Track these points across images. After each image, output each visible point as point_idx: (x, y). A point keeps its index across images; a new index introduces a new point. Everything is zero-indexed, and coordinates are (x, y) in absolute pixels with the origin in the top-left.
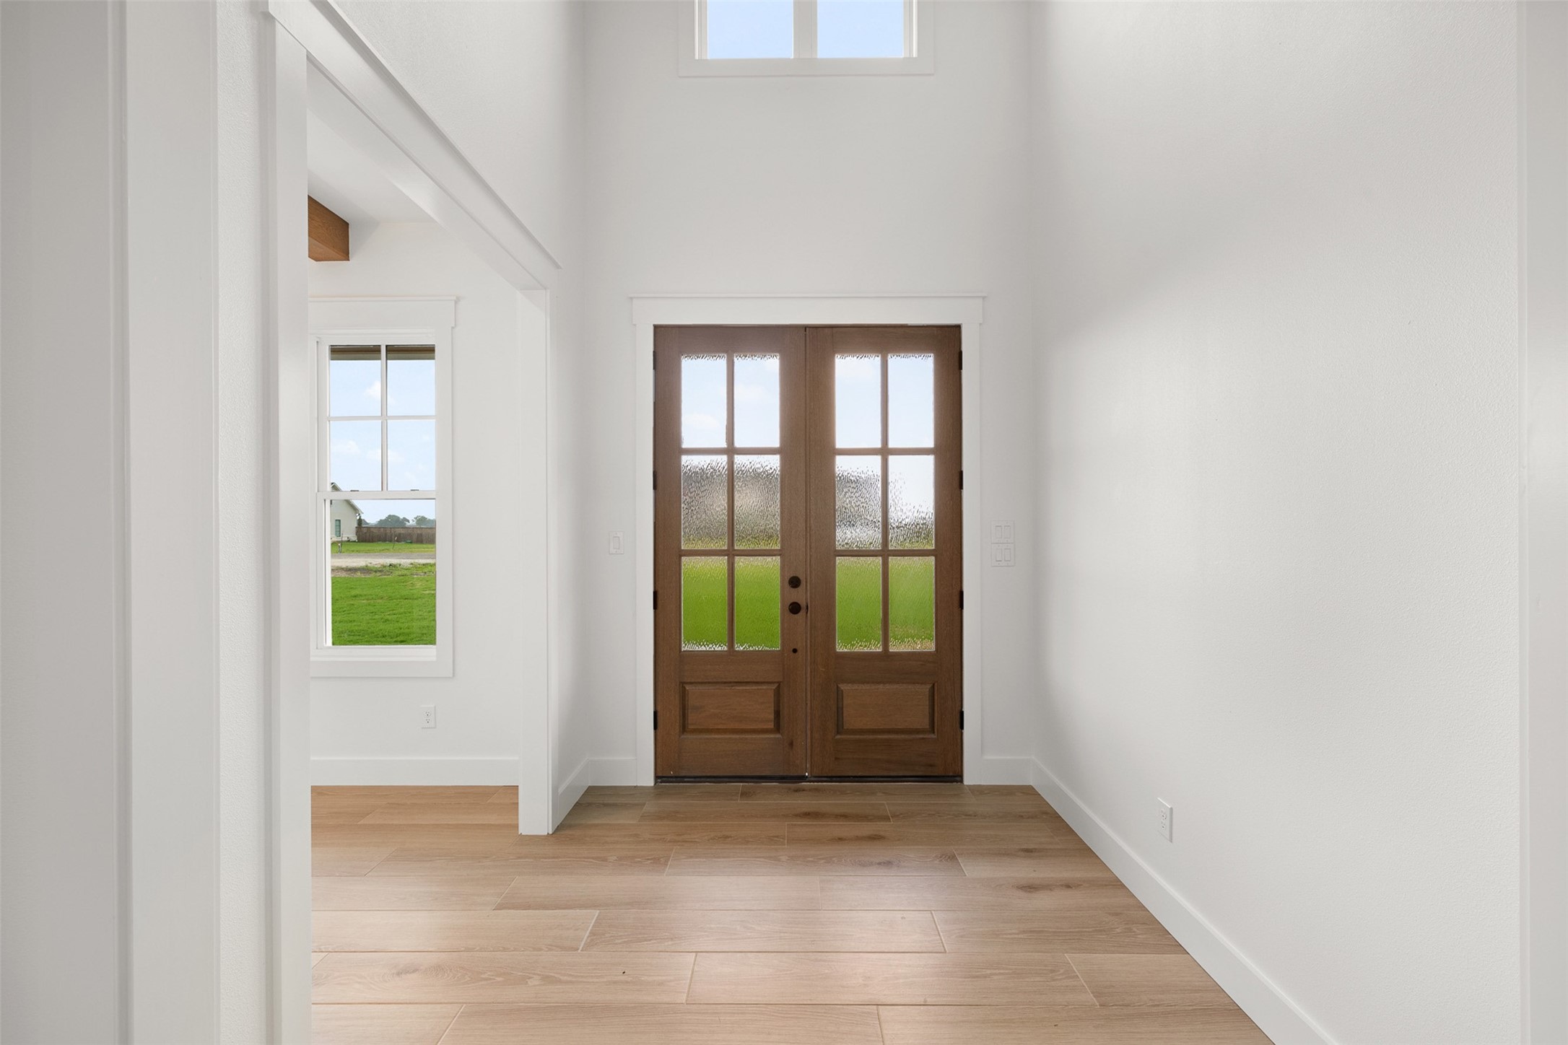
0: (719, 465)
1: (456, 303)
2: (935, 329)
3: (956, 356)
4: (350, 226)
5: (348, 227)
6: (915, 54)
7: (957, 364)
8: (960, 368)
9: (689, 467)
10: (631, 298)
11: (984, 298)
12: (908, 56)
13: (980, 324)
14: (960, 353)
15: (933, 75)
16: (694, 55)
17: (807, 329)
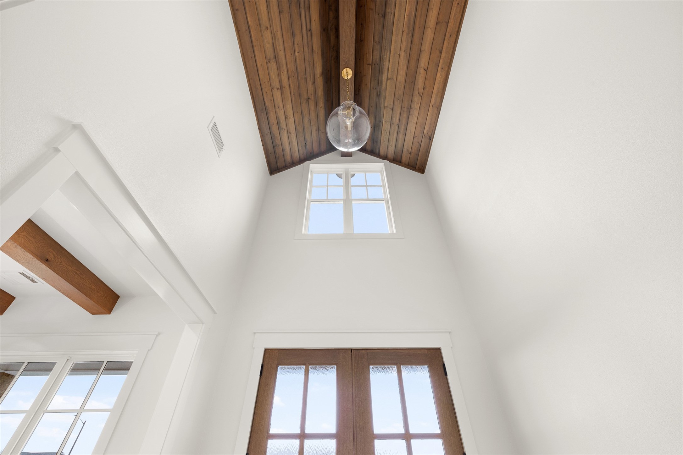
0: (293, 447)
1: (157, 336)
2: (426, 350)
3: (442, 367)
4: (120, 298)
5: (119, 298)
6: (395, 232)
7: (443, 372)
8: (446, 374)
9: (272, 450)
10: (255, 333)
11: (450, 332)
12: (392, 232)
13: (451, 347)
14: (444, 365)
15: (404, 239)
16: (302, 232)
17: (352, 350)
